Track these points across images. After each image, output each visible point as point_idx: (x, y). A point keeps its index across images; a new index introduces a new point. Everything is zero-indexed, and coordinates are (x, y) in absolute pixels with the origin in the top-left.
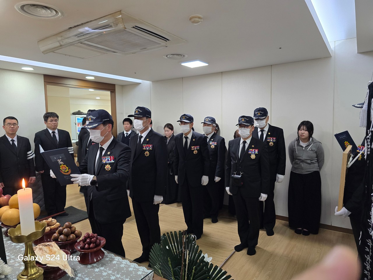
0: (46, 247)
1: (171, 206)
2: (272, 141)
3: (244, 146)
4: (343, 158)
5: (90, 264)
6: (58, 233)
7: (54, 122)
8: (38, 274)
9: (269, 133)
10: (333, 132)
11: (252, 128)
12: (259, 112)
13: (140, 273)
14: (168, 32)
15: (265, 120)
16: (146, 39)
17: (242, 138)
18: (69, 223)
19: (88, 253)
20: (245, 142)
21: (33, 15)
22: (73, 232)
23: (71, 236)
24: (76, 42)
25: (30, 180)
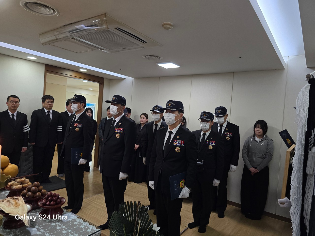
0: (13, 200)
1: (140, 185)
2: (228, 136)
3: (204, 137)
4: (287, 155)
6: (27, 190)
7: (50, 103)
9: (227, 129)
11: (212, 122)
12: (219, 110)
13: (89, 230)
14: (145, 36)
15: (224, 118)
16: (127, 39)
17: (203, 130)
18: (37, 183)
19: (49, 209)
20: (204, 134)
21: (35, 11)
22: (40, 191)
23: (38, 194)
24: (69, 37)
25: (22, 150)
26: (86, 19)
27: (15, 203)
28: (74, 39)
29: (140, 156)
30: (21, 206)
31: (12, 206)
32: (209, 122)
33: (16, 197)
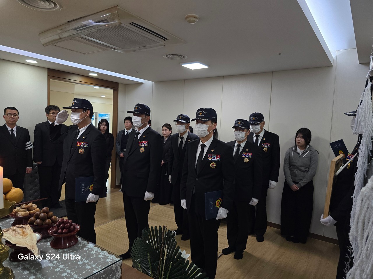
0: (20, 229)
1: (165, 207)
3: (238, 150)
4: (331, 166)
5: (62, 249)
6: (35, 217)
8: (3, 251)
9: (264, 139)
10: (330, 140)
11: (248, 132)
12: (254, 117)
13: (108, 260)
15: (260, 125)
17: (237, 141)
18: (46, 208)
19: (61, 238)
20: (239, 146)
21: (32, 6)
22: (50, 218)
23: (47, 221)
24: (75, 35)
25: (27, 171)
26: (95, 13)
27: (21, 232)
28: (81, 38)
29: (166, 174)
30: (29, 235)
31: (18, 235)
32: (244, 131)
33: (23, 226)
